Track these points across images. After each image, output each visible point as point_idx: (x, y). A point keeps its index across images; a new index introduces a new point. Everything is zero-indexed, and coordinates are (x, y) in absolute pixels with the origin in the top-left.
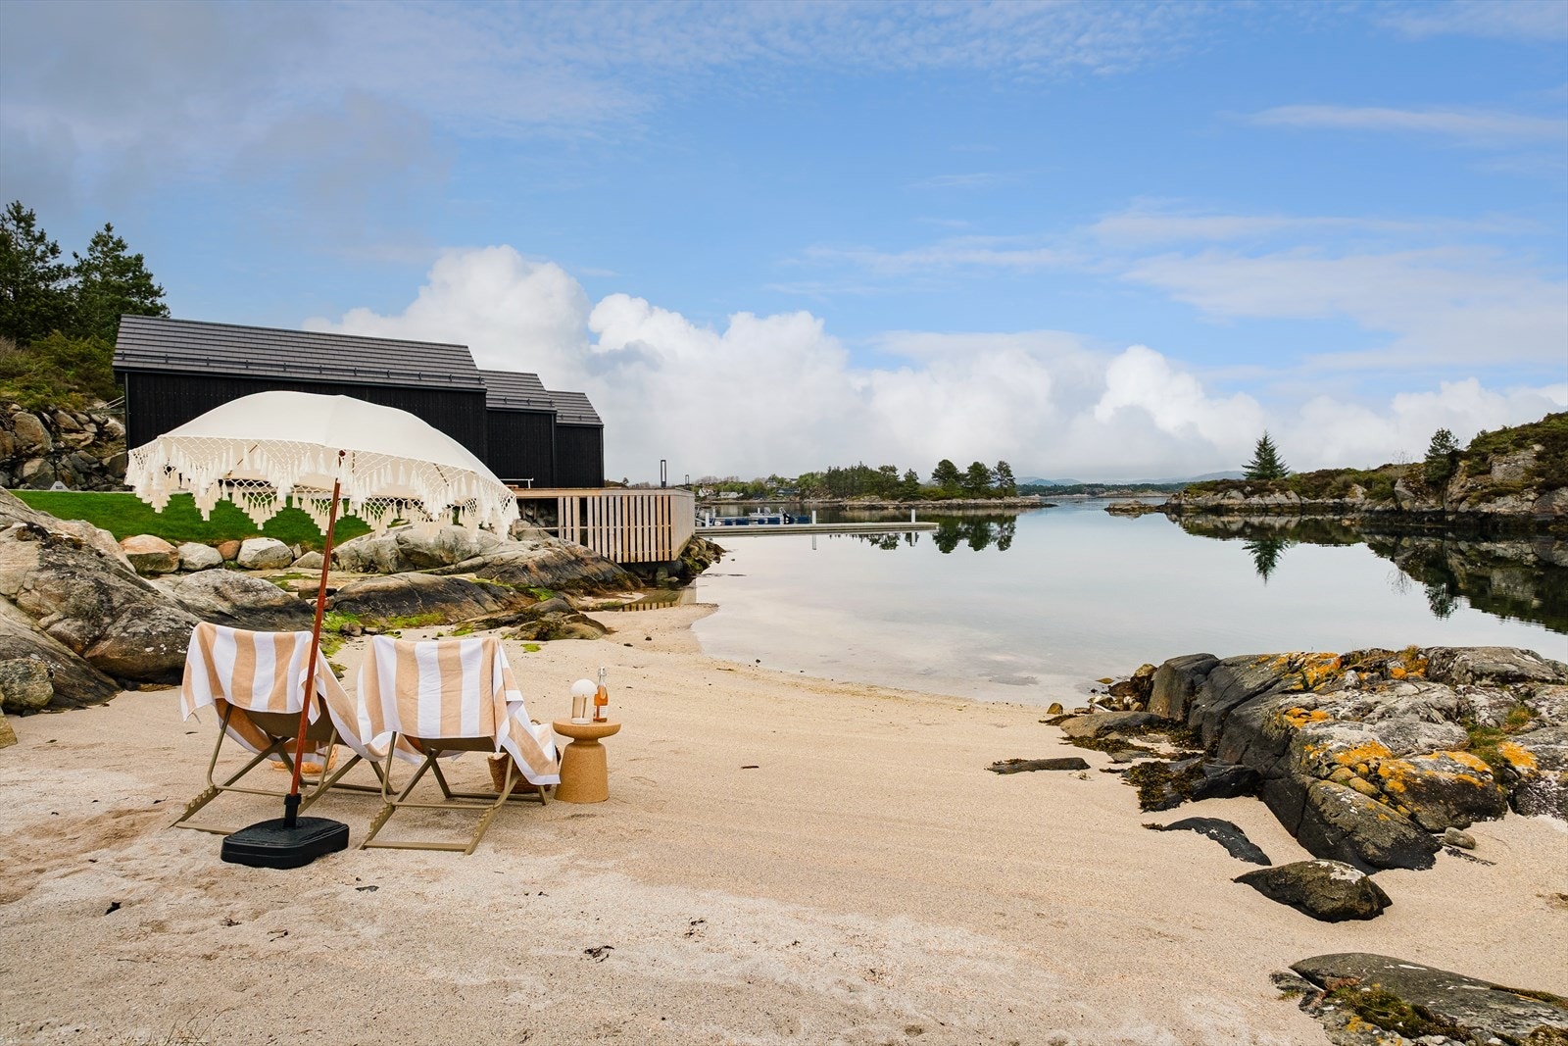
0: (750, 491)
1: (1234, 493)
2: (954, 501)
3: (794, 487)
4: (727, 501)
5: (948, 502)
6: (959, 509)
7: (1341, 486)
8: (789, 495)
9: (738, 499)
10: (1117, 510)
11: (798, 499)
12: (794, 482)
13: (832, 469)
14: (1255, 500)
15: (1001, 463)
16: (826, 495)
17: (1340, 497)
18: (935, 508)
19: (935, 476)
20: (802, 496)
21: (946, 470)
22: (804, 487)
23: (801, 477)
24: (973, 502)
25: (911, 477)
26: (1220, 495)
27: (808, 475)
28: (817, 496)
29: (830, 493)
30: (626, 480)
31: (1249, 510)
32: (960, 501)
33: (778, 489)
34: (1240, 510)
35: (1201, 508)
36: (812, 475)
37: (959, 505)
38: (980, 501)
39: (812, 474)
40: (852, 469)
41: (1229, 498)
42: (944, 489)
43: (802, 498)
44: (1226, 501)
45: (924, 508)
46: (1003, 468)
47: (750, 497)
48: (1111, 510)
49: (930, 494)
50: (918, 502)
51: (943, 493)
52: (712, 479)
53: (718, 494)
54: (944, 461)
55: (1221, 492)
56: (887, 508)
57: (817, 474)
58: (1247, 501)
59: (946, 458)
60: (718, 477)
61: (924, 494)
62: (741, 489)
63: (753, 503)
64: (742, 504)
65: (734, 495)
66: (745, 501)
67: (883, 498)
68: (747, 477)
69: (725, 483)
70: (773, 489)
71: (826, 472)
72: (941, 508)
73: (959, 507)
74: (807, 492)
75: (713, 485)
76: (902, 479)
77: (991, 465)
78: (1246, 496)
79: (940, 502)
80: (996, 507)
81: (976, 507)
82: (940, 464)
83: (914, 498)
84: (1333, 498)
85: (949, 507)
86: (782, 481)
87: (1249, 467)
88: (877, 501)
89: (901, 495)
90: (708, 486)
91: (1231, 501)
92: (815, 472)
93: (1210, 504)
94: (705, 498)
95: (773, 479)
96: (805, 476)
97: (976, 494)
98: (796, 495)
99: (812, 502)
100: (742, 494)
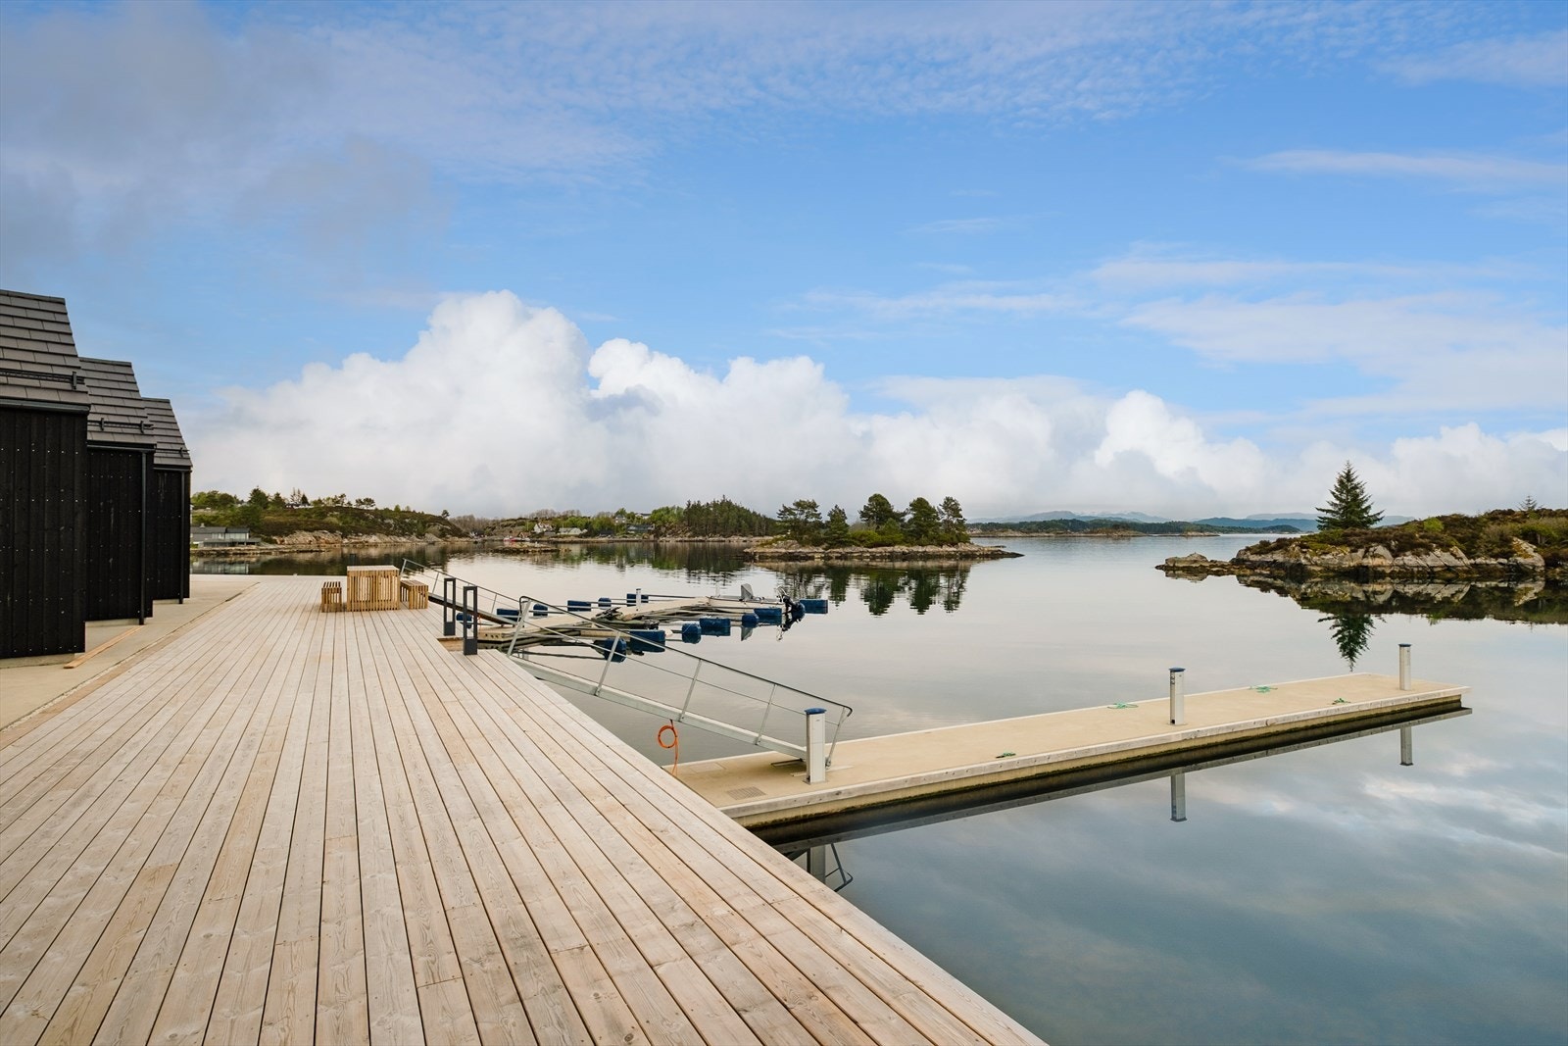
0: (595, 527)
1: (1381, 549)
2: (897, 549)
3: (646, 524)
4: (569, 539)
5: (890, 549)
6: (904, 560)
7: (1497, 539)
8: (641, 532)
9: (580, 536)
10: (1179, 569)
11: (652, 537)
12: (646, 517)
13: (692, 503)
14: (1409, 559)
15: (949, 500)
16: (685, 533)
18: (873, 557)
19: (863, 515)
20: (657, 533)
21: (879, 509)
22: (659, 523)
23: (655, 512)
24: (921, 549)
25: (838, 515)
26: (1361, 552)
27: (663, 509)
28: (674, 534)
29: (690, 531)
30: (445, 512)
31: (1406, 575)
32: (905, 549)
33: (629, 525)
34: (1392, 575)
35: (1333, 571)
36: (668, 510)
37: (904, 553)
38: (930, 549)
39: (667, 508)
40: (715, 505)
41: (1374, 556)
42: (880, 533)
43: (657, 536)
44: (1370, 562)
45: (861, 558)
46: (951, 506)
47: (597, 534)
48: (1171, 569)
49: (860, 540)
50: (848, 550)
51: (878, 538)
52: (550, 512)
53: (557, 531)
54: (876, 496)
55: (1361, 547)
56: (812, 558)
57: (673, 508)
58: (1399, 561)
59: (878, 493)
60: (555, 511)
61: (853, 538)
62: (584, 524)
63: (601, 542)
64: (587, 542)
65: (576, 531)
66: (589, 539)
67: (803, 544)
68: (590, 510)
69: (565, 517)
70: (622, 525)
71: (685, 507)
72: (882, 557)
73: (905, 557)
74: (663, 529)
75: (550, 519)
76: (825, 518)
77: (936, 502)
78: (1395, 555)
79: (880, 549)
80: (949, 556)
81: (926, 557)
82: (871, 499)
83: (844, 544)
84: (1496, 557)
85: (892, 557)
86: (632, 516)
87: (1328, 511)
88: (795, 548)
89: (825, 540)
90: (545, 520)
91: (1377, 561)
92: (670, 506)
93: (1346, 564)
94: (542, 534)
95: (621, 513)
96: (660, 510)
97: (923, 539)
98: (650, 532)
99: (669, 541)
100: (585, 531)
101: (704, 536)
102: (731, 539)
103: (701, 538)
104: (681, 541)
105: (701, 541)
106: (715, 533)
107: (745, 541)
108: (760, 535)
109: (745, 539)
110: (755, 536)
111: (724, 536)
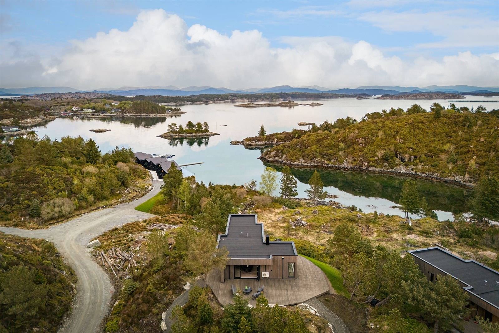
0: (98, 109)
3: (118, 108)
5: (192, 134)
6: (195, 136)
8: (116, 111)
15: (205, 122)
16: (133, 112)
17: (272, 141)
19: (187, 126)
21: (190, 124)
22: (123, 108)
24: (198, 134)
28: (129, 113)
29: (135, 112)
32: (195, 134)
33: (111, 109)
38: (200, 134)
42: (189, 130)
43: (123, 113)
45: (185, 136)
46: (206, 125)
49: (186, 131)
50: (183, 134)
56: (175, 137)
61: (184, 131)
62: (92, 107)
65: (90, 110)
79: (189, 134)
80: (204, 135)
82: (188, 122)
85: (192, 136)
97: (199, 132)
98: (120, 112)
99: (128, 115)
100: (94, 110)
101: (140, 113)
102: (150, 115)
103: (139, 114)
104: (132, 115)
105: (139, 115)
106: (144, 112)
107: (155, 116)
108: (160, 113)
109: (155, 115)
110: (158, 114)
111: (147, 114)
